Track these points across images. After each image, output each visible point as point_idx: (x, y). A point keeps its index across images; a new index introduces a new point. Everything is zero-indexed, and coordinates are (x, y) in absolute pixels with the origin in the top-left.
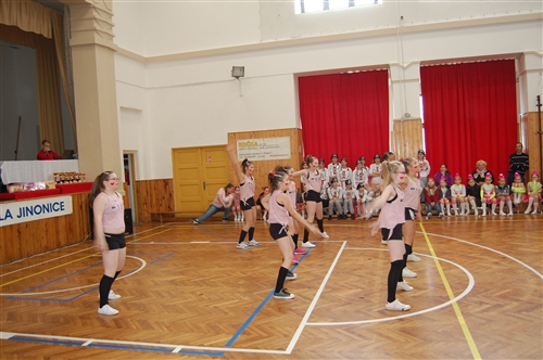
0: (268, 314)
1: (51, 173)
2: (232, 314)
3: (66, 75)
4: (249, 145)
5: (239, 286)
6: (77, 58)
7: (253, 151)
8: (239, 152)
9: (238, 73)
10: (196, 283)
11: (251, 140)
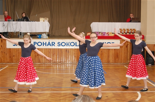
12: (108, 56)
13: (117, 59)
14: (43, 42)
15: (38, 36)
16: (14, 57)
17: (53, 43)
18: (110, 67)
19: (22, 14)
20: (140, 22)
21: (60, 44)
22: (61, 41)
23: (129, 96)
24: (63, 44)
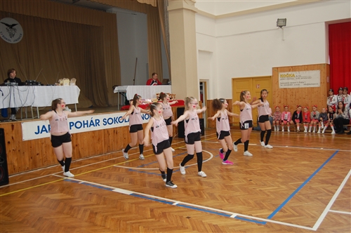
0: (300, 200)
1: (155, 94)
2: (272, 196)
3: (165, 30)
4: (288, 76)
5: (278, 177)
6: (172, 18)
7: (290, 81)
8: (280, 82)
9: (281, 23)
10: (247, 173)
11: (290, 73)
14: (84, 122)
16: (37, 156)
17: (97, 121)
21: (107, 121)
22: (107, 116)
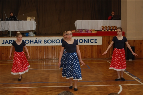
12: (92, 52)
13: (100, 55)
14: (31, 40)
15: (26, 35)
16: (3, 55)
17: (40, 41)
18: (93, 62)
19: (10, 13)
20: (120, 19)
21: (47, 41)
22: (47, 38)
23: (112, 89)
24: (49, 42)
